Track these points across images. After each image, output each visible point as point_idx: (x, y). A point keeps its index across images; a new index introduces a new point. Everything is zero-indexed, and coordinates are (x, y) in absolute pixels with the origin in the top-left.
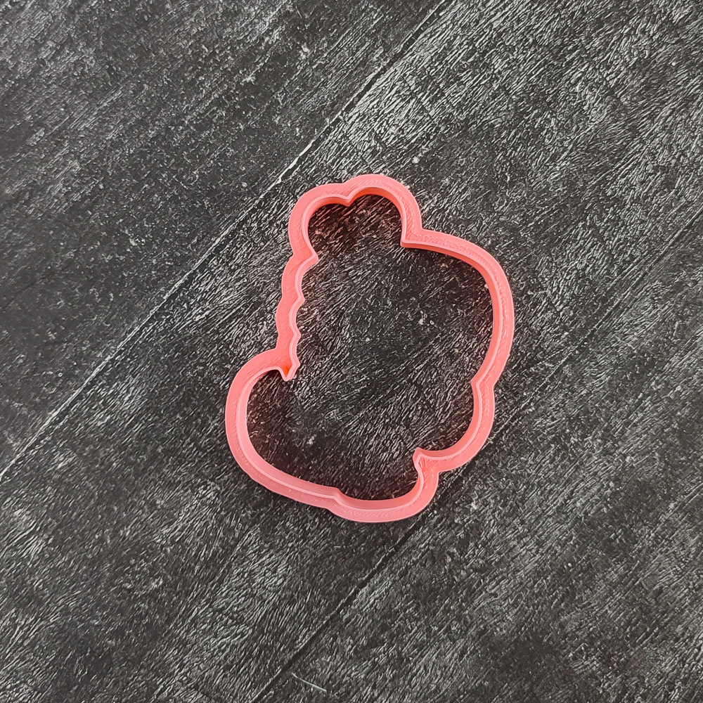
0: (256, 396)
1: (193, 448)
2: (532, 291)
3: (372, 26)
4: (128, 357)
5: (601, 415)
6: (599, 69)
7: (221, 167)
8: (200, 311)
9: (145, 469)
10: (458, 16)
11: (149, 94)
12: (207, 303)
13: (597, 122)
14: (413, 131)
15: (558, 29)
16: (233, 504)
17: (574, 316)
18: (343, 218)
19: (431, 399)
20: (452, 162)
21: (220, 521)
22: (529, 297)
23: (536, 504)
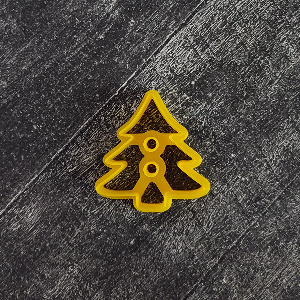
0: (101, 215)
1: (66, 244)
2: (258, 158)
3: (169, 8)
4: (31, 192)
5: (297, 230)
6: (296, 33)
7: (85, 86)
8: (71, 167)
9: (39, 255)
10: (217, 3)
11: (46, 45)
12: (75, 162)
13: (295, 63)
14: (192, 67)
15: (273, 11)
16: (88, 277)
17: (282, 172)
18: (152, 115)
19: (200, 219)
20: (213, 84)
21: (81, 287)
22: (256, 162)
23: (260, 281)
